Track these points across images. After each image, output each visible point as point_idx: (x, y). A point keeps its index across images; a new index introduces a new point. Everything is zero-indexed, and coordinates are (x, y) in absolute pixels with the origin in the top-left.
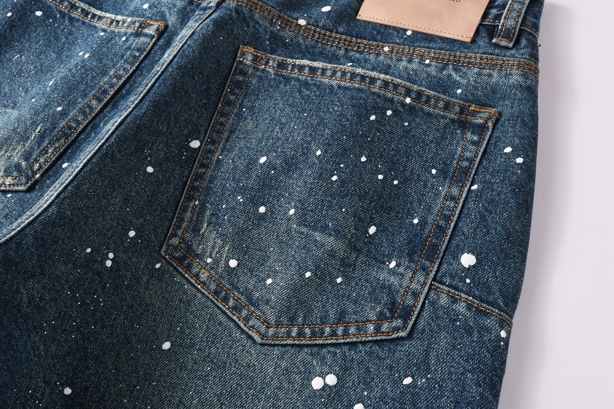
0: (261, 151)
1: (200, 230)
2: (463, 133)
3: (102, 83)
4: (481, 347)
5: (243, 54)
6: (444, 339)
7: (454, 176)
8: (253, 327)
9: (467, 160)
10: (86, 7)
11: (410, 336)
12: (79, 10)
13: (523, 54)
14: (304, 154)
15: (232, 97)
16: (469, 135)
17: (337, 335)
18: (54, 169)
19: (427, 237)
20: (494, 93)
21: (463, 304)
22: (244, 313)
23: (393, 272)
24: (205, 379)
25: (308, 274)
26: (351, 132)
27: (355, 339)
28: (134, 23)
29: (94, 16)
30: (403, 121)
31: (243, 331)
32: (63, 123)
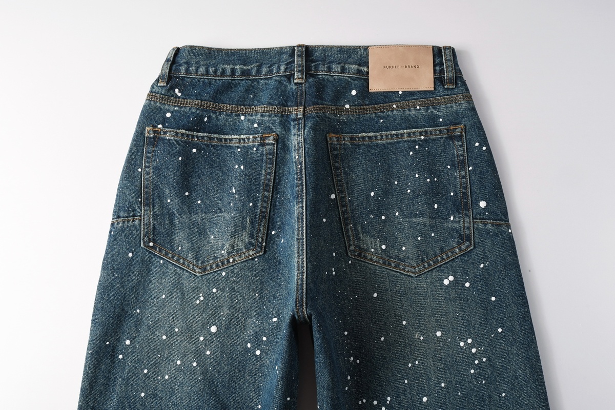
0: (369, 190)
1: (360, 238)
2: (453, 142)
3: (262, 181)
4: (504, 240)
5: (331, 139)
6: (488, 243)
7: (459, 166)
8: (408, 271)
9: (461, 155)
10: (218, 136)
11: (475, 247)
12: (215, 139)
13: (462, 90)
14: (389, 185)
15: (337, 164)
16: (456, 143)
17: (444, 259)
18: (269, 237)
19: (461, 200)
20: (457, 115)
21: (490, 225)
22: (401, 267)
23: (453, 222)
24: (400, 301)
25: (419, 238)
26: (406, 166)
27: (453, 258)
28: (256, 138)
29: (226, 140)
30: (425, 148)
31: (405, 275)
32: (258, 212)
